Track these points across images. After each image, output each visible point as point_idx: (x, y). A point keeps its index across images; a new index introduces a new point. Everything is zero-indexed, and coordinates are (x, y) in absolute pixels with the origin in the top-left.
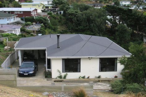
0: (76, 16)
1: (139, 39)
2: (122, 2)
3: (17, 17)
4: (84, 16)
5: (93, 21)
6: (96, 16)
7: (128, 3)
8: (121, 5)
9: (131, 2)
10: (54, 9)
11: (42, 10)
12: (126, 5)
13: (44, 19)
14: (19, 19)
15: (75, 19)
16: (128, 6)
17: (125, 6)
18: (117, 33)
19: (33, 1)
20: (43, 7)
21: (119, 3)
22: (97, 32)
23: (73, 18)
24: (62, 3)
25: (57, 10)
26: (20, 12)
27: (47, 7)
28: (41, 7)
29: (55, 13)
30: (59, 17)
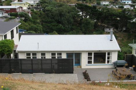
0: (52, 12)
1: (101, 30)
2: (102, 2)
3: (5, 13)
4: (57, 12)
5: (64, 16)
6: (66, 12)
7: (107, 3)
8: (102, 5)
9: (110, 3)
10: (37, 7)
11: (27, 8)
12: (106, 5)
13: (25, 14)
14: (6, 15)
15: (51, 14)
16: (107, 5)
17: (104, 5)
18: (83, 25)
19: (22, 1)
20: (29, 6)
21: (100, 3)
22: (67, 24)
23: (49, 14)
24: (45, 2)
25: (39, 8)
26: (8, 9)
27: (32, 6)
28: (27, 5)
29: (38, 10)
30: (39, 13)
